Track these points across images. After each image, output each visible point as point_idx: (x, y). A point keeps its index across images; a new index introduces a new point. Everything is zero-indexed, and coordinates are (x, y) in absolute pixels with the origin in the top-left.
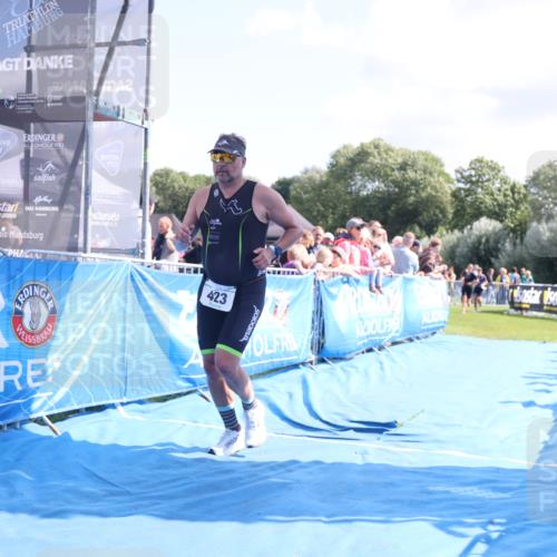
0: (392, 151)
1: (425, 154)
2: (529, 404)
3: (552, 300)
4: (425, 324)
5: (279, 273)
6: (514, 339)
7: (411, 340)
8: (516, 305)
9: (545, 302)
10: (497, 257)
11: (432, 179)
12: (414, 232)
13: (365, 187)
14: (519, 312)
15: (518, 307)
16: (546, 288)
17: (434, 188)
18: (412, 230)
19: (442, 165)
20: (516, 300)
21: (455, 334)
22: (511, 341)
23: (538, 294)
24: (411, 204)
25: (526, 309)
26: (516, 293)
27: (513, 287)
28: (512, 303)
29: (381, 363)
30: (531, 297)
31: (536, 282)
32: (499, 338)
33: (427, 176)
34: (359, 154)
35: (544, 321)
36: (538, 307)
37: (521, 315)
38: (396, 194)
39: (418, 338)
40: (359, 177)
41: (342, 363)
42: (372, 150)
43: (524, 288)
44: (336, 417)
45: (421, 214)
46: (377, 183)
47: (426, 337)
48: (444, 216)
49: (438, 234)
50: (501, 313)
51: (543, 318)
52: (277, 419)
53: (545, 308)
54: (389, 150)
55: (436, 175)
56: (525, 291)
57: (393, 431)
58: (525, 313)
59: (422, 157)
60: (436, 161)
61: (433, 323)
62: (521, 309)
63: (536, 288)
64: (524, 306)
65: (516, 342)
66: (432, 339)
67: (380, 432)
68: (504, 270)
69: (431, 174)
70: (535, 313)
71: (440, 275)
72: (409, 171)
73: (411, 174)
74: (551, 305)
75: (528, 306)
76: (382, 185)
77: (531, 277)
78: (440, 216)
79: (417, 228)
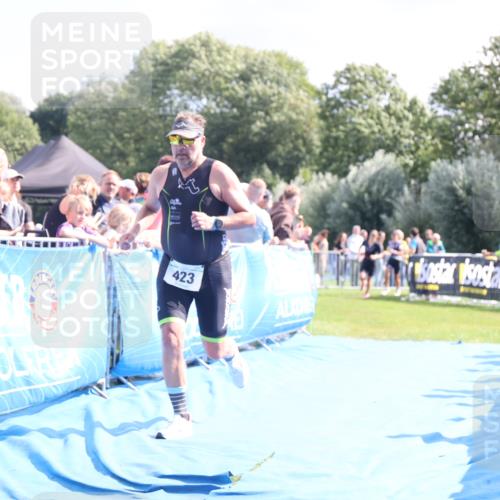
0: (228, 51)
1: (278, 55)
2: (433, 438)
3: (472, 277)
4: (281, 320)
5: (46, 245)
6: (415, 338)
7: (258, 345)
8: (419, 287)
9: (462, 281)
10: (390, 214)
11: (289, 95)
12: (263, 177)
13: (186, 108)
14: (424, 297)
15: (421, 290)
16: (462, 260)
17: (294, 108)
18: (260, 173)
19: (303, 74)
20: (419, 279)
21: (325, 333)
22: (410, 343)
23: (450, 268)
24: (256, 134)
25: (434, 293)
26: (419, 268)
27: (414, 259)
28: (413, 283)
29: (210, 383)
30: (439, 274)
31: (448, 250)
32: (391, 337)
33: (282, 89)
34: (176, 55)
35: (461, 310)
36: (452, 289)
37: (426, 303)
38: (234, 117)
39: (269, 342)
40: (176, 92)
41: (149, 386)
42: (196, 49)
43: (430, 260)
44: (137, 471)
45: (273, 148)
46: (204, 101)
47: (282, 340)
48: (309, 151)
49: (299, 179)
50: (397, 299)
51: (458, 306)
52: (43, 477)
53: (462, 289)
54: (223, 49)
55: (294, 87)
56: (432, 265)
57: (225, 488)
58: (432, 298)
59: (274, 60)
60: (295, 66)
61: (293, 318)
62: (426, 292)
63: (448, 260)
64: (430, 287)
65: (418, 343)
66: (290, 342)
67: (206, 490)
68: (400, 233)
69: (287, 86)
70: (446, 298)
71: (302, 244)
72: (255, 82)
73: (257, 86)
74: (471, 286)
75: (436, 288)
76: (213, 104)
77: (440, 243)
78: (303, 149)
79: (267, 171)
